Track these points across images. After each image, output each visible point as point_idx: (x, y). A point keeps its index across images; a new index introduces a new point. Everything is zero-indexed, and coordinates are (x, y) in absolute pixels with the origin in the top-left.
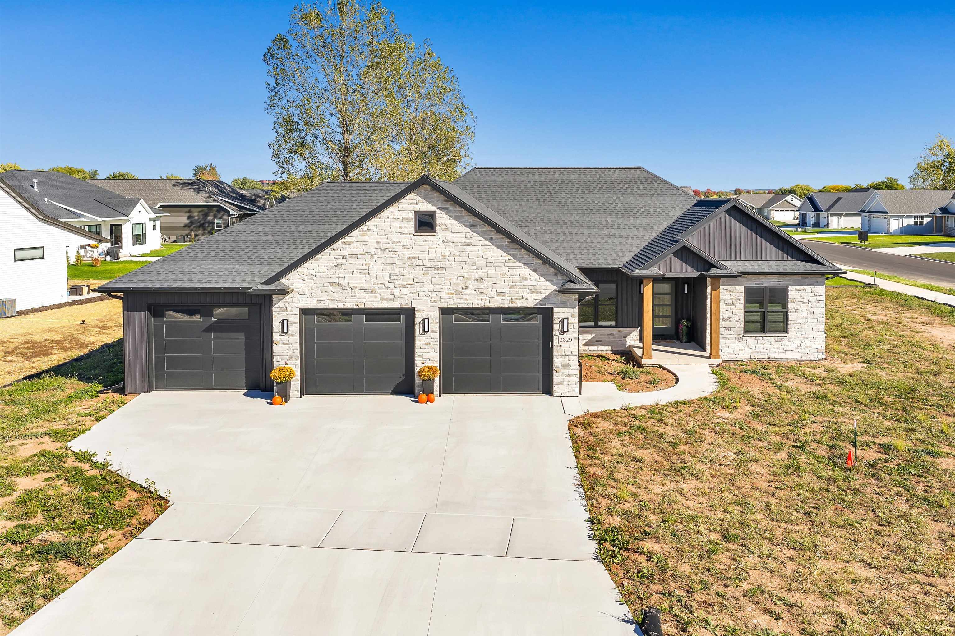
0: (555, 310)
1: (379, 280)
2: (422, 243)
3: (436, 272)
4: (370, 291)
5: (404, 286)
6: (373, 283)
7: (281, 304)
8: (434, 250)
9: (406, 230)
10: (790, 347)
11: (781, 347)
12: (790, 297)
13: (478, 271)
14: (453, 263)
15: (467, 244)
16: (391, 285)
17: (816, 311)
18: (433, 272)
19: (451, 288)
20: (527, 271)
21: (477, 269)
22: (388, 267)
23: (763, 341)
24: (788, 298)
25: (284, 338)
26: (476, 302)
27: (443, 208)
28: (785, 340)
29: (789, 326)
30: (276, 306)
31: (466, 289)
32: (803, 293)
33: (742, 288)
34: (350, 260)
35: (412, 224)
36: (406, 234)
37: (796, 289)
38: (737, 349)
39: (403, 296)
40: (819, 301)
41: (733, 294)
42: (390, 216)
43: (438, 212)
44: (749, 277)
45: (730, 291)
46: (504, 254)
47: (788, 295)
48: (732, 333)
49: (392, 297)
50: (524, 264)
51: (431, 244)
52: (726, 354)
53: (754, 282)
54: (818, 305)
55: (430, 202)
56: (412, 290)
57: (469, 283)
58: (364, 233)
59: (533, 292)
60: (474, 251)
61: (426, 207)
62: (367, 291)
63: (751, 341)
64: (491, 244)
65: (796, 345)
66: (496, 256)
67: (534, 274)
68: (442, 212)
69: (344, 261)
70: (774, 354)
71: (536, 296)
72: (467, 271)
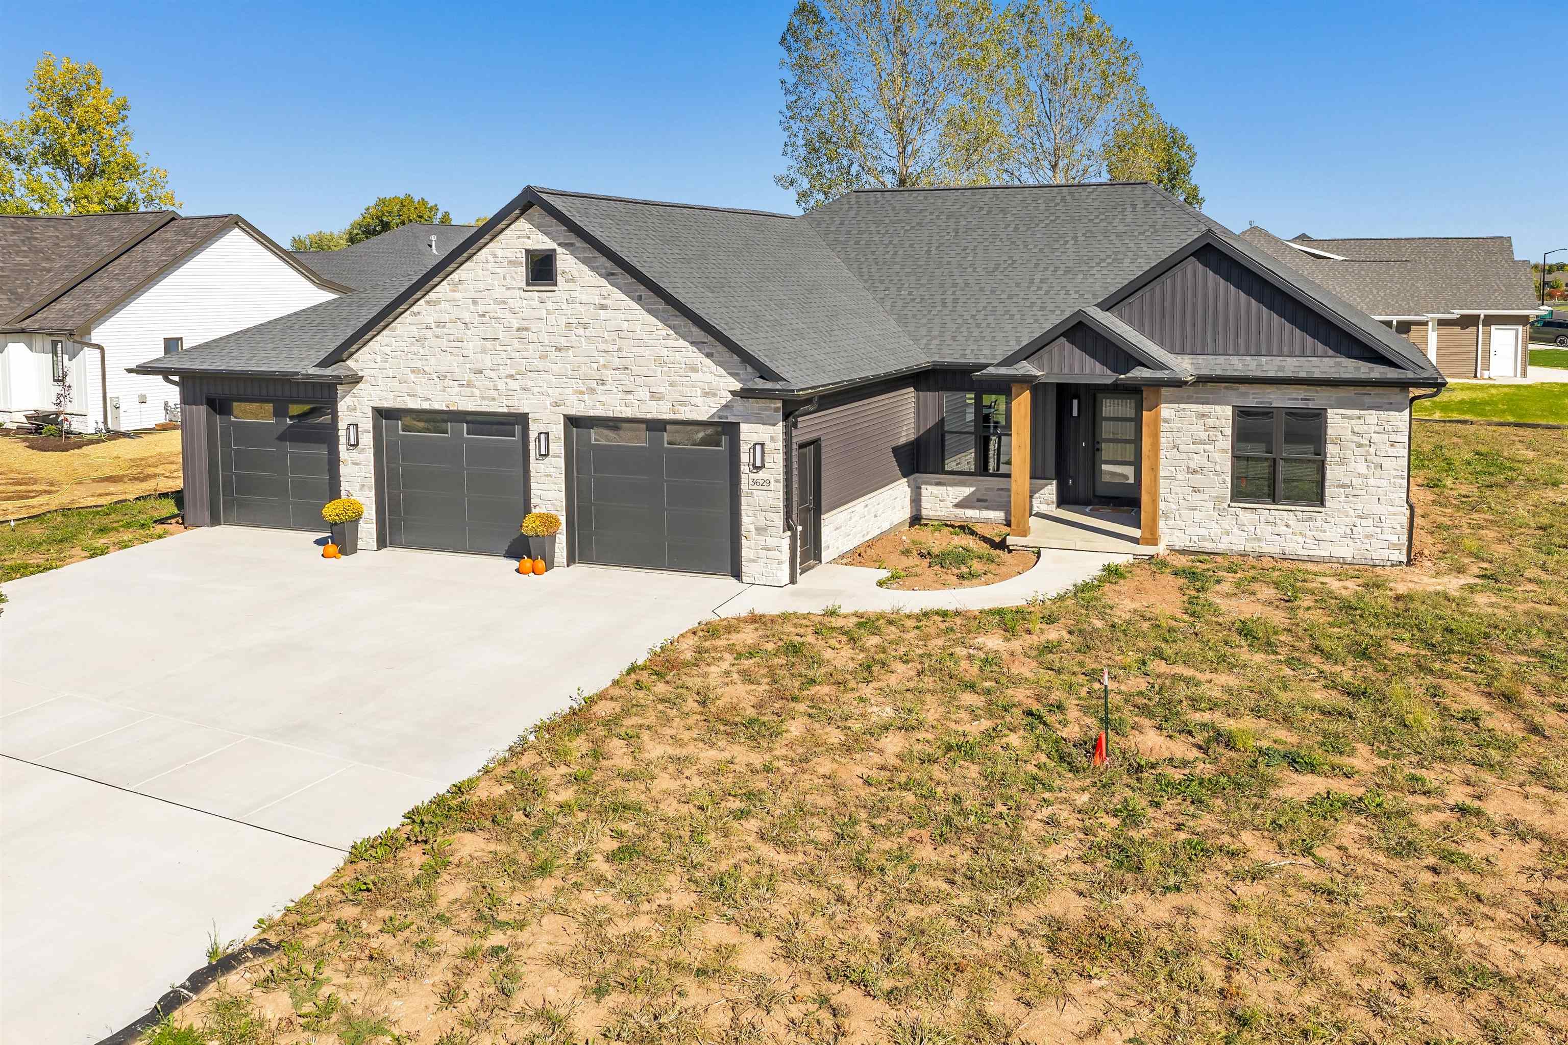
0: (744, 427)
1: (478, 366)
2: (535, 303)
3: (558, 353)
4: (465, 383)
5: (511, 377)
6: (468, 371)
7: (348, 400)
8: (553, 317)
9: (514, 282)
10: (1328, 534)
11: (1308, 533)
12: (1330, 431)
13: (620, 355)
14: (583, 339)
15: (603, 307)
16: (493, 374)
17: (1387, 463)
18: (553, 354)
19: (580, 381)
20: (697, 357)
21: (619, 350)
22: (489, 344)
23: (1271, 519)
24: (1326, 434)
25: (354, 454)
26: (619, 408)
27: (566, 244)
28: (1319, 519)
29: (1328, 492)
30: (342, 403)
31: (602, 384)
32: (1359, 426)
33: (1228, 411)
34: (439, 331)
35: (521, 272)
36: (514, 288)
37: (1345, 417)
38: (1216, 530)
39: (511, 393)
40: (1393, 444)
41: (1210, 422)
42: (491, 259)
43: (560, 250)
44: (1243, 388)
45: (1203, 415)
46: (660, 325)
47: (1326, 427)
48: (1207, 498)
49: (495, 394)
50: (691, 343)
51: (550, 305)
52: (1195, 539)
53: (1253, 398)
54: (1391, 451)
55: (547, 234)
56: (523, 383)
57: (608, 374)
58: (455, 286)
59: (706, 394)
60: (614, 319)
61: (542, 242)
62: (461, 382)
63: (1246, 517)
64: (639, 307)
65: (1342, 530)
66: (648, 328)
67: (708, 362)
68: (565, 251)
69: (429, 334)
70: (1295, 546)
71: (711, 401)
72: (604, 354)
